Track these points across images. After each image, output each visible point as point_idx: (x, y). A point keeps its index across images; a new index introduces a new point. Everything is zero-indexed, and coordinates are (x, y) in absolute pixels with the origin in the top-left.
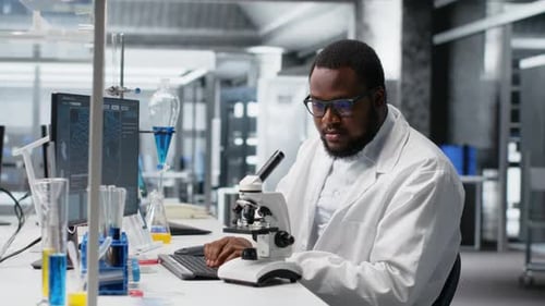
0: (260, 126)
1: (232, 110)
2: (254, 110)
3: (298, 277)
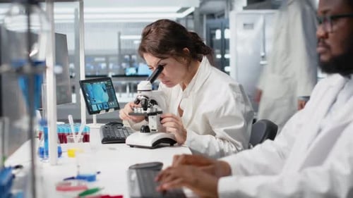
0: (232, 45)
1: (215, 34)
2: (228, 34)
3: (175, 142)
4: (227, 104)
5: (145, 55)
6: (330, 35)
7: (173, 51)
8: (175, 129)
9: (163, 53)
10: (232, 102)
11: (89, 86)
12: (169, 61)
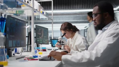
3: (68, 52)
4: (81, 43)
5: (62, 31)
6: (96, 19)
7: (68, 29)
8: (67, 49)
9: (65, 30)
10: (83, 42)
11: (53, 40)
12: (67, 32)
